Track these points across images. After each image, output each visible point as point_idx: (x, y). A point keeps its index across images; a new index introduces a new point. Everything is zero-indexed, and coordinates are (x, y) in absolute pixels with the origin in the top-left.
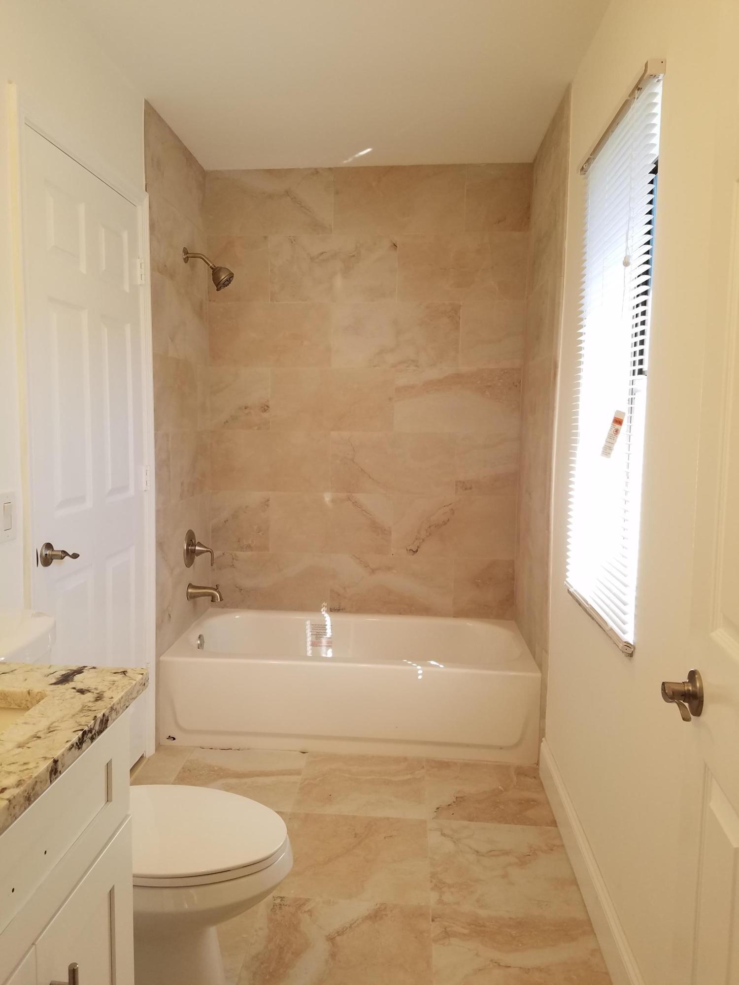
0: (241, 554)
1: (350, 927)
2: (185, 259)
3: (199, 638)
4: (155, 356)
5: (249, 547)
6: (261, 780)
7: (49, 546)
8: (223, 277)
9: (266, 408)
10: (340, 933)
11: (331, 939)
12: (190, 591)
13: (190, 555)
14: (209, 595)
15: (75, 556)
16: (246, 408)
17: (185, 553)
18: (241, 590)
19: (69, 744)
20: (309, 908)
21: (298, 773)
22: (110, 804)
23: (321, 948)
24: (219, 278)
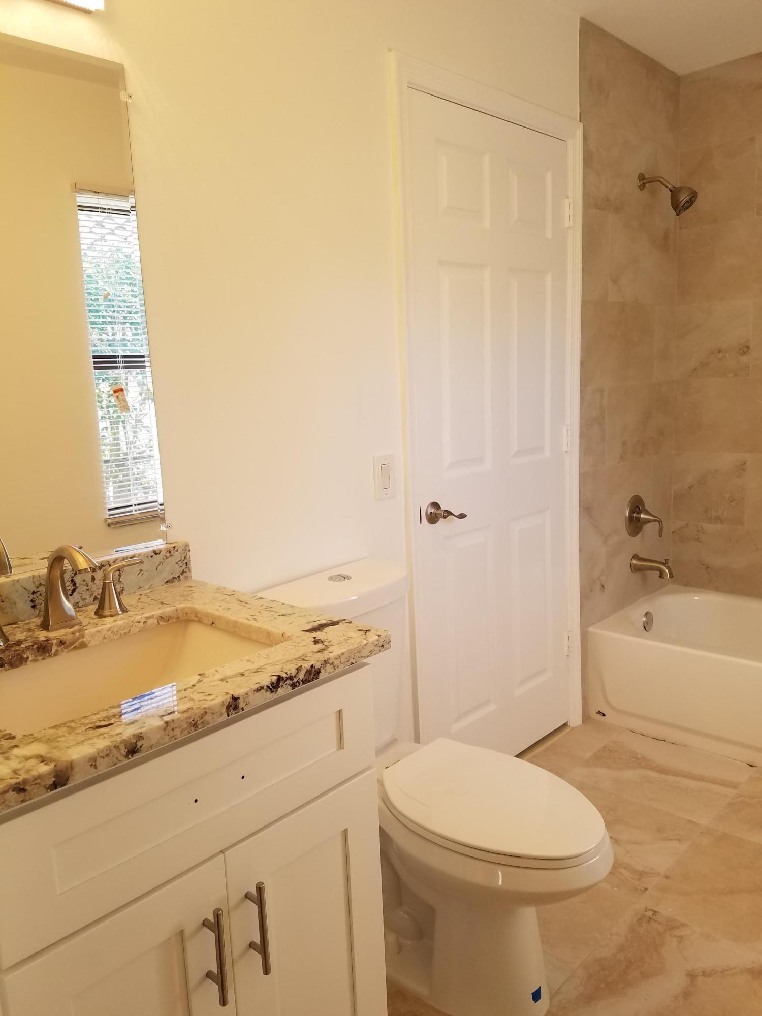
0: (707, 526)
1: (722, 972)
2: (639, 187)
3: (646, 614)
4: (584, 304)
5: (718, 519)
6: (685, 782)
7: (435, 505)
8: (683, 198)
9: (746, 349)
10: (704, 974)
11: (692, 976)
12: (634, 562)
13: (635, 524)
14: (657, 570)
15: (462, 516)
16: (719, 351)
17: (627, 521)
18: (708, 568)
19: (258, 686)
20: (682, 933)
21: (734, 786)
22: (341, 751)
23: (675, 981)
24: (677, 200)
